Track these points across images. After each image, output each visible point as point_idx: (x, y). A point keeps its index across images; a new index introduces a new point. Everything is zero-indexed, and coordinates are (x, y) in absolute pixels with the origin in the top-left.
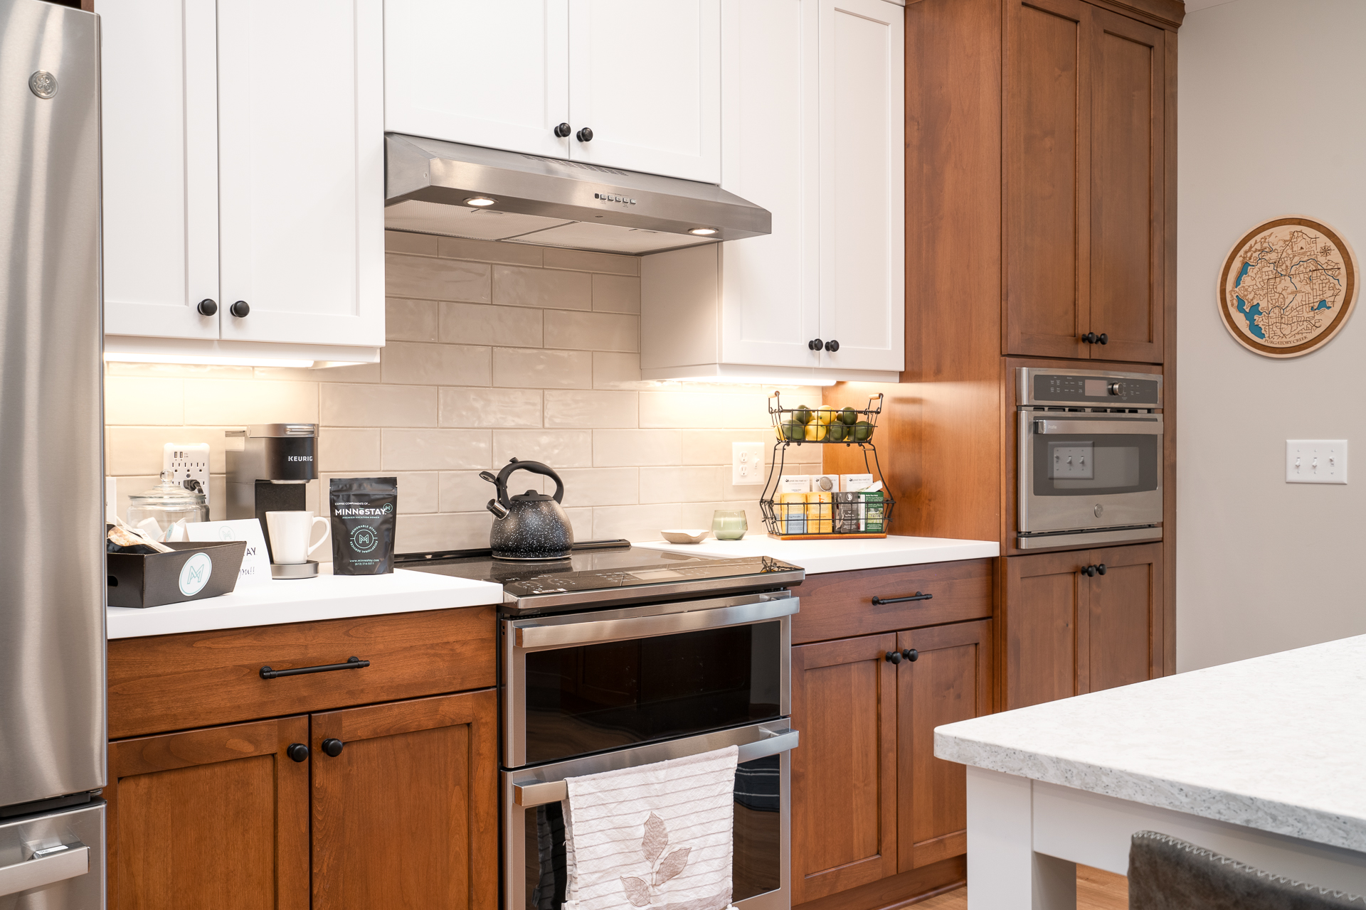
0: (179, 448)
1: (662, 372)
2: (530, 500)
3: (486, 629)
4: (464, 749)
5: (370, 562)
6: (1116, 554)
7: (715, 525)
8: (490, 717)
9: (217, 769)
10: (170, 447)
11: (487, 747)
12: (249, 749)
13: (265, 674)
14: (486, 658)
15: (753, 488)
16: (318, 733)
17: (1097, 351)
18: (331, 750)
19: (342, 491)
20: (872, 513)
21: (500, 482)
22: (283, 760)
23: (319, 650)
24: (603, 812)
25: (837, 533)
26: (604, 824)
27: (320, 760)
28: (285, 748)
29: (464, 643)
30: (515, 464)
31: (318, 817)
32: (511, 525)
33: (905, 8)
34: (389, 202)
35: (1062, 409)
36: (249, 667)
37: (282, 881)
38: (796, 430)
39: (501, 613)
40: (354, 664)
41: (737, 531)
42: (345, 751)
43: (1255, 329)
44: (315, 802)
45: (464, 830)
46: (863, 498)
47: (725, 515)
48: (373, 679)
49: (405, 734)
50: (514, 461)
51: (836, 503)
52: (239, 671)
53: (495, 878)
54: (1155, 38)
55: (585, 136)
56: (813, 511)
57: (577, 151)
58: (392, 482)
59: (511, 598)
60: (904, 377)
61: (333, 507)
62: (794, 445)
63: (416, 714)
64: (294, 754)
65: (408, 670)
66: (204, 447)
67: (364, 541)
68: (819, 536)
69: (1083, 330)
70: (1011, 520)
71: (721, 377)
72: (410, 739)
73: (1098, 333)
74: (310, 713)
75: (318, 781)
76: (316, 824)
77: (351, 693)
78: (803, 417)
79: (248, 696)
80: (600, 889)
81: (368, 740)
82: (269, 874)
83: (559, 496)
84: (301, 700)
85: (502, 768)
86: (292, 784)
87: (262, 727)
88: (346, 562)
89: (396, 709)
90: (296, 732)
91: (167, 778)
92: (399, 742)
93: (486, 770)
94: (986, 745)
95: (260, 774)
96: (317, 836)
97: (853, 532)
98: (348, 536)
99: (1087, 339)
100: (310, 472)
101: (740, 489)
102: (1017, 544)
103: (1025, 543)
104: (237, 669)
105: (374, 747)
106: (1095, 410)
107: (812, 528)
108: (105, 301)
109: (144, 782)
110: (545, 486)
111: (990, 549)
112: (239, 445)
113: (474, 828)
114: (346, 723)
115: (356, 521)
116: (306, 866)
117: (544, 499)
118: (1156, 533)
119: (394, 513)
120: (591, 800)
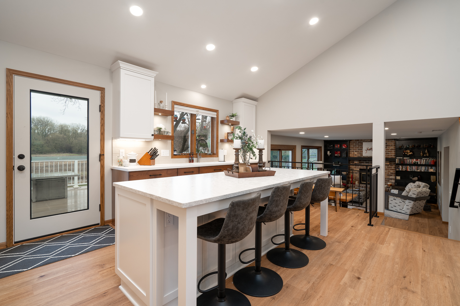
94: (194, 202)
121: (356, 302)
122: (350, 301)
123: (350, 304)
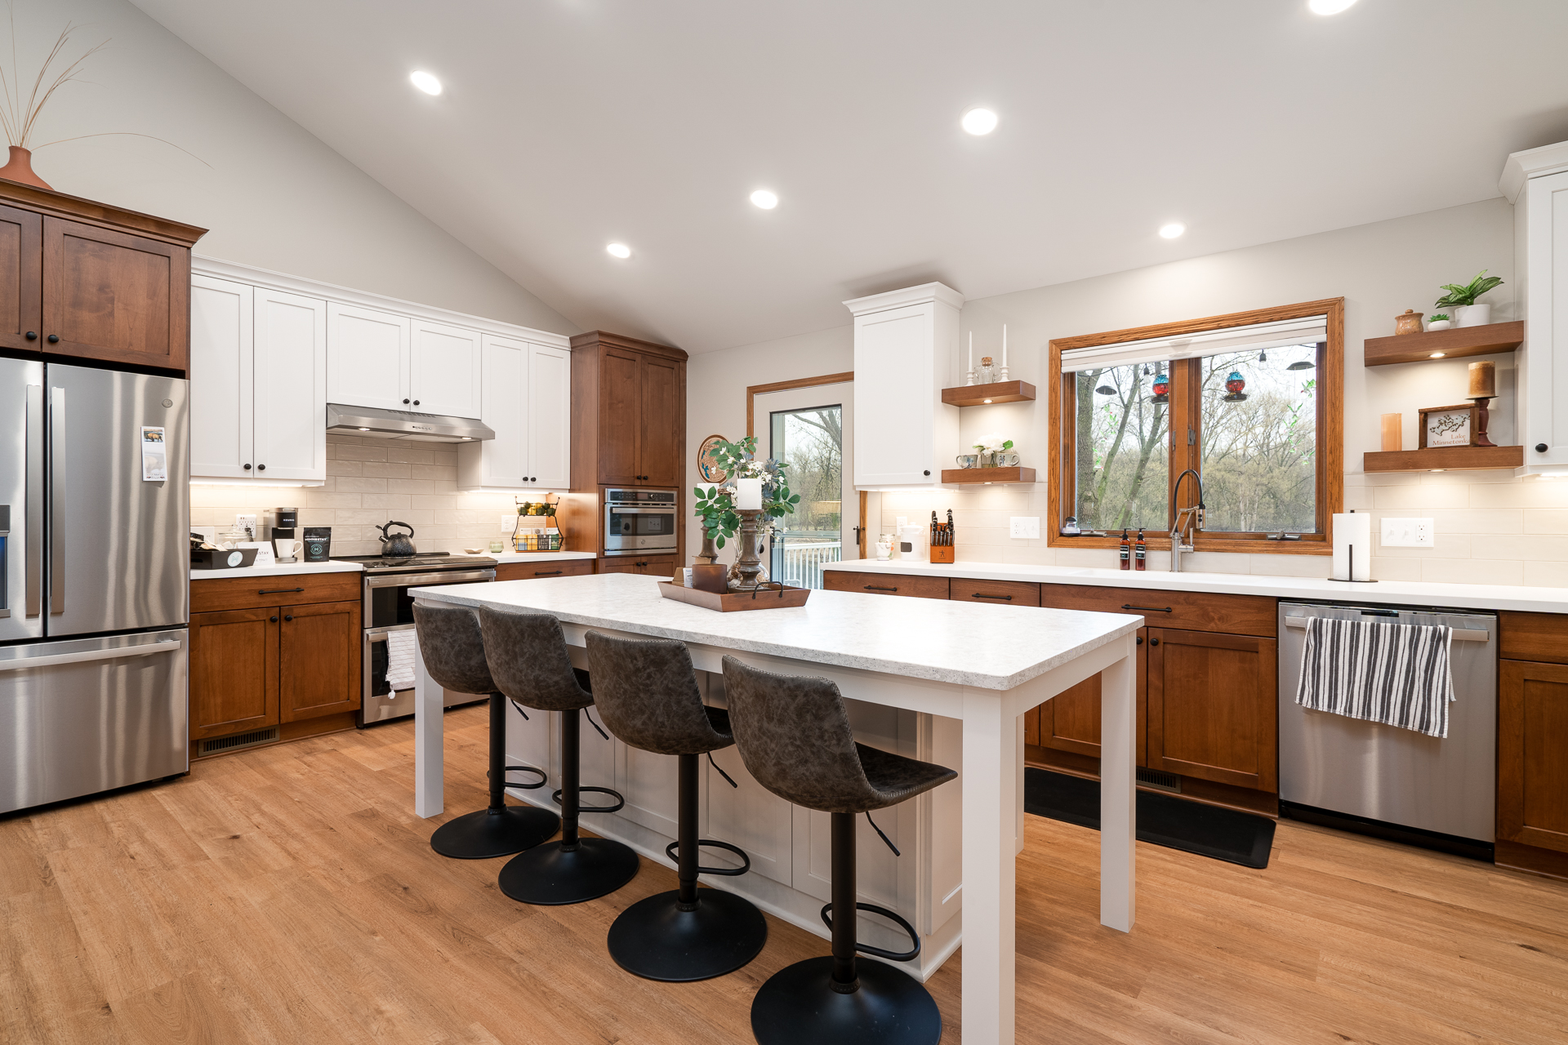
0: (243, 516)
1: (468, 488)
2: (399, 536)
3: (357, 579)
4: (347, 622)
5: (319, 557)
6: (655, 558)
7: (490, 547)
8: (358, 610)
9: (241, 624)
10: (239, 516)
11: (357, 621)
12: (254, 618)
13: (261, 593)
14: (357, 589)
15: (508, 533)
16: (283, 614)
17: (644, 482)
18: (288, 619)
19: (308, 532)
20: (554, 542)
21: (385, 530)
22: (268, 622)
23: (282, 585)
24: (403, 644)
25: (539, 550)
26: (404, 648)
27: (284, 624)
28: (269, 618)
29: (347, 584)
30: (392, 523)
31: (283, 642)
32: (389, 545)
33: (571, 352)
34: (327, 429)
35: (627, 504)
36: (255, 590)
37: (267, 663)
38: (524, 510)
39: (363, 574)
40: (299, 590)
41: (499, 550)
42: (294, 620)
43: (707, 475)
44: (282, 637)
45: (347, 649)
46: (550, 537)
47: (494, 543)
48: (307, 595)
49: (321, 615)
50: (391, 522)
51: (540, 538)
52: (250, 591)
53: (359, 666)
54: (676, 366)
55: (417, 403)
56: (529, 541)
57: (414, 409)
58: (330, 529)
59: (366, 569)
60: (571, 490)
61: (304, 538)
62: (522, 516)
63: (326, 608)
64: (273, 620)
65: (322, 593)
66: (254, 516)
67: (317, 550)
68: (532, 551)
69: (636, 475)
70: (601, 545)
71: (481, 491)
72: (323, 617)
73: (643, 475)
74: (280, 607)
75: (283, 630)
76: (282, 645)
77: (297, 600)
78: (528, 506)
79: (254, 600)
80: (402, 671)
81: (305, 616)
82: (262, 661)
83: (411, 536)
84: (276, 602)
85: (363, 628)
86: (272, 630)
87: (260, 611)
88: (309, 557)
89: (317, 606)
90: (274, 613)
91: (220, 626)
92: (318, 618)
93: (356, 628)
95: (259, 627)
96: (282, 649)
97: (546, 550)
98: (310, 548)
99: (639, 478)
100: (295, 524)
101: (504, 533)
102: (604, 553)
103: (607, 553)
104: (249, 591)
105: (308, 619)
106: (643, 504)
107: (529, 548)
108: (192, 464)
109: (211, 627)
110: (406, 531)
111: (593, 555)
112: (267, 515)
113: (350, 649)
114: (295, 610)
115: (313, 543)
116: (278, 659)
117: (405, 536)
118: (675, 551)
119: (330, 540)
120: (398, 639)
121: (374, 1027)
122: (388, 1015)
123: (381, 1012)
